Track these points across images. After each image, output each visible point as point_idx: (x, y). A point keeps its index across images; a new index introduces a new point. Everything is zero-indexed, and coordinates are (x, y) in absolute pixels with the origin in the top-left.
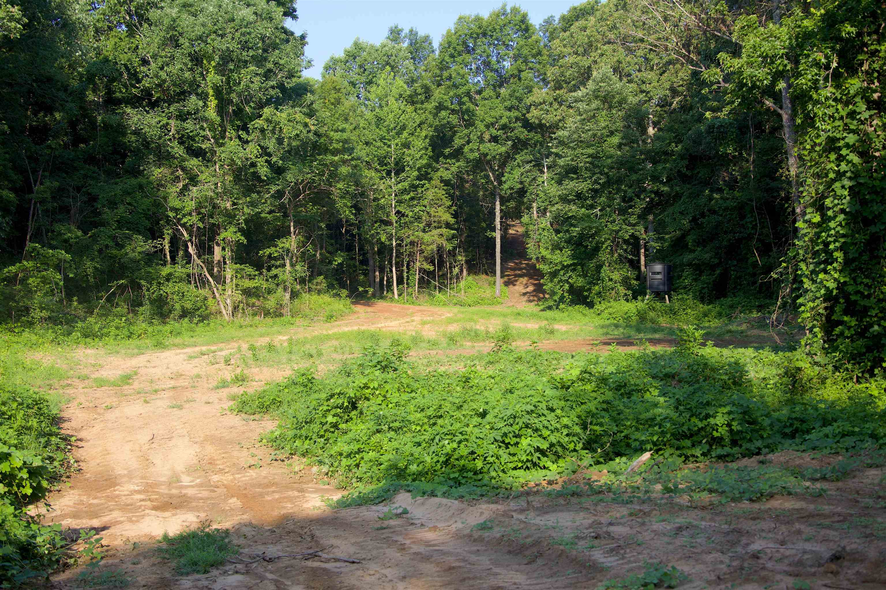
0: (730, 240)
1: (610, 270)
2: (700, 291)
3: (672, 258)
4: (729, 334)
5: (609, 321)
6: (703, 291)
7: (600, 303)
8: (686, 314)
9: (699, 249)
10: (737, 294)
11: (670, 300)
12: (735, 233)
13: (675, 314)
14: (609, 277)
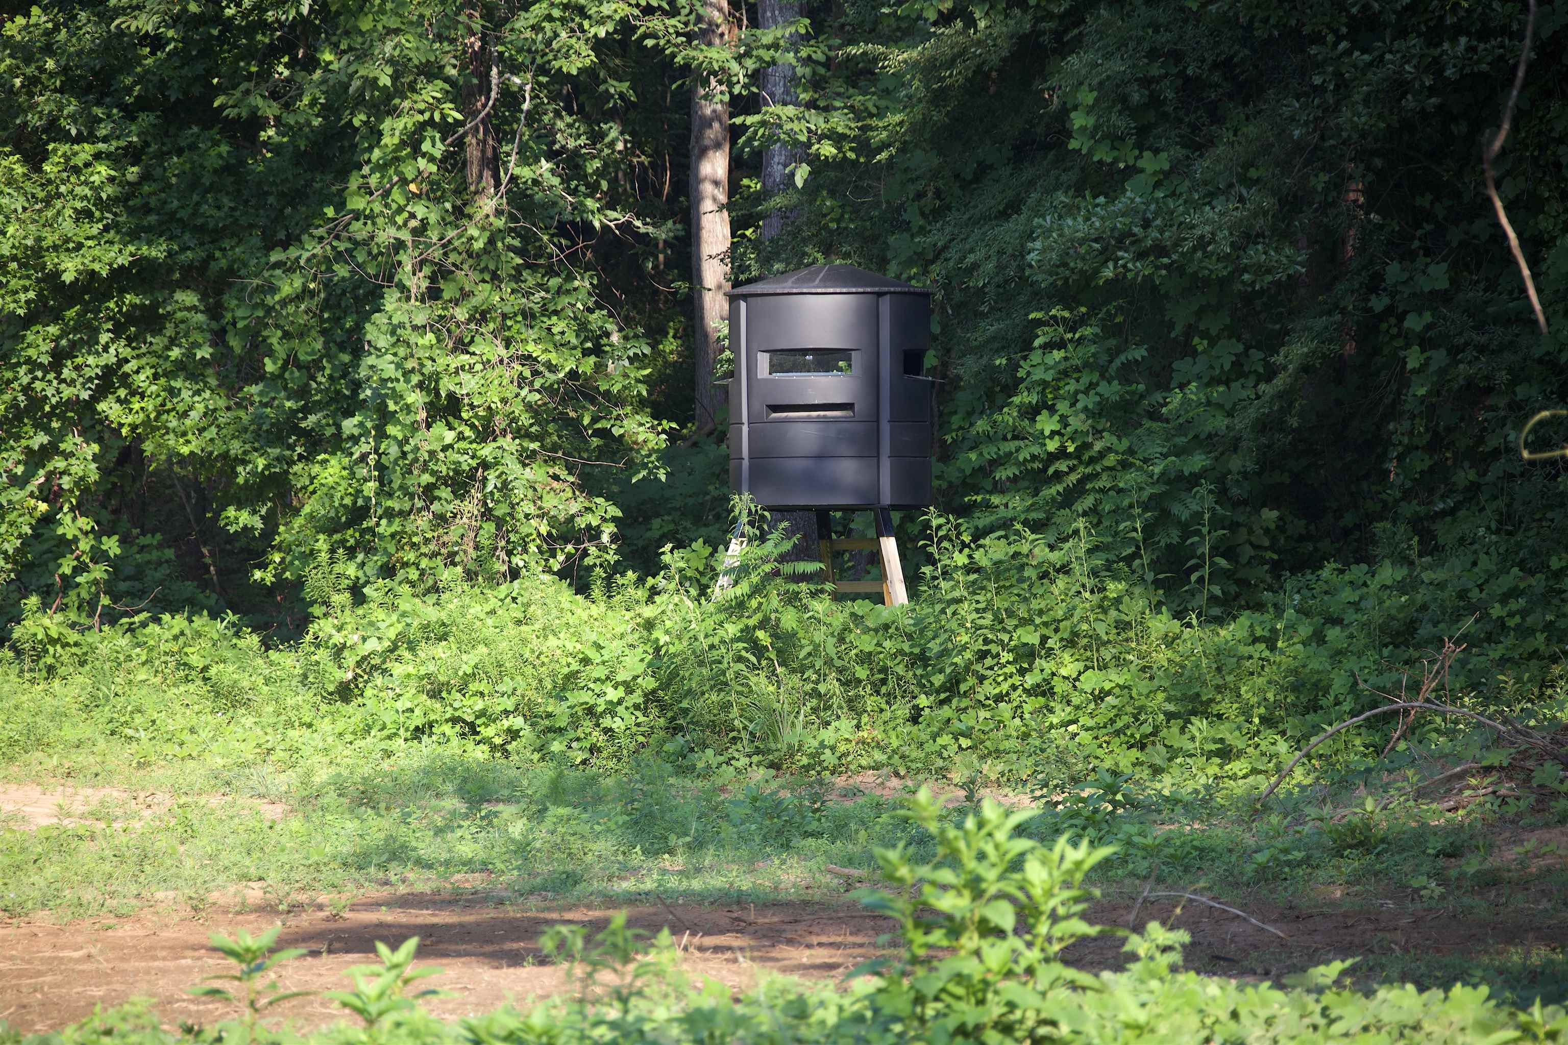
0: (1400, 86)
1: (438, 326)
2: (1156, 503)
3: (936, 237)
4: (1352, 864)
5: (427, 746)
6: (1181, 511)
7: (358, 596)
8: (1044, 690)
9: (1150, 163)
10: (1445, 533)
11: (912, 580)
12: (1434, 36)
13: (952, 687)
14: (428, 384)
